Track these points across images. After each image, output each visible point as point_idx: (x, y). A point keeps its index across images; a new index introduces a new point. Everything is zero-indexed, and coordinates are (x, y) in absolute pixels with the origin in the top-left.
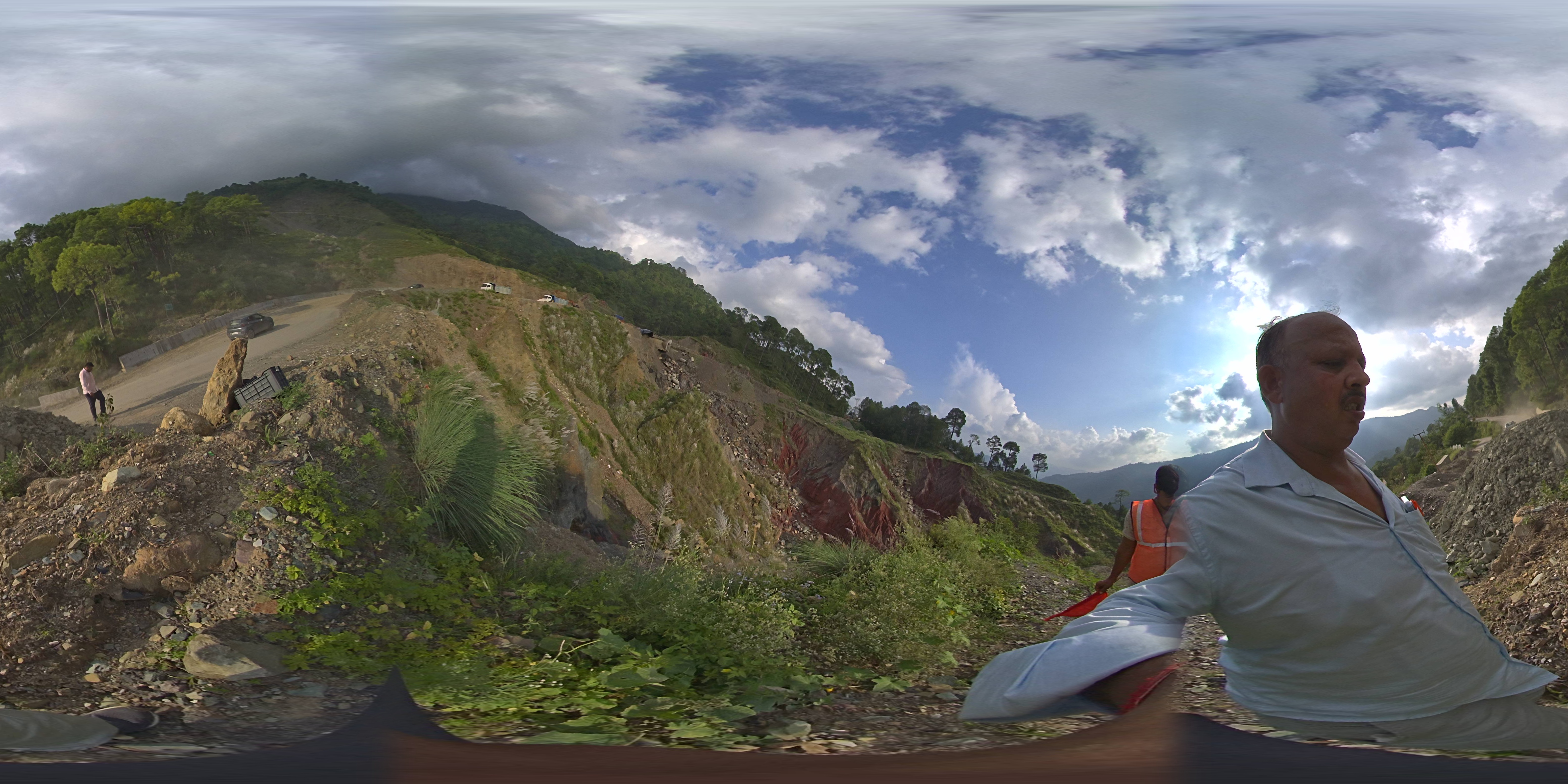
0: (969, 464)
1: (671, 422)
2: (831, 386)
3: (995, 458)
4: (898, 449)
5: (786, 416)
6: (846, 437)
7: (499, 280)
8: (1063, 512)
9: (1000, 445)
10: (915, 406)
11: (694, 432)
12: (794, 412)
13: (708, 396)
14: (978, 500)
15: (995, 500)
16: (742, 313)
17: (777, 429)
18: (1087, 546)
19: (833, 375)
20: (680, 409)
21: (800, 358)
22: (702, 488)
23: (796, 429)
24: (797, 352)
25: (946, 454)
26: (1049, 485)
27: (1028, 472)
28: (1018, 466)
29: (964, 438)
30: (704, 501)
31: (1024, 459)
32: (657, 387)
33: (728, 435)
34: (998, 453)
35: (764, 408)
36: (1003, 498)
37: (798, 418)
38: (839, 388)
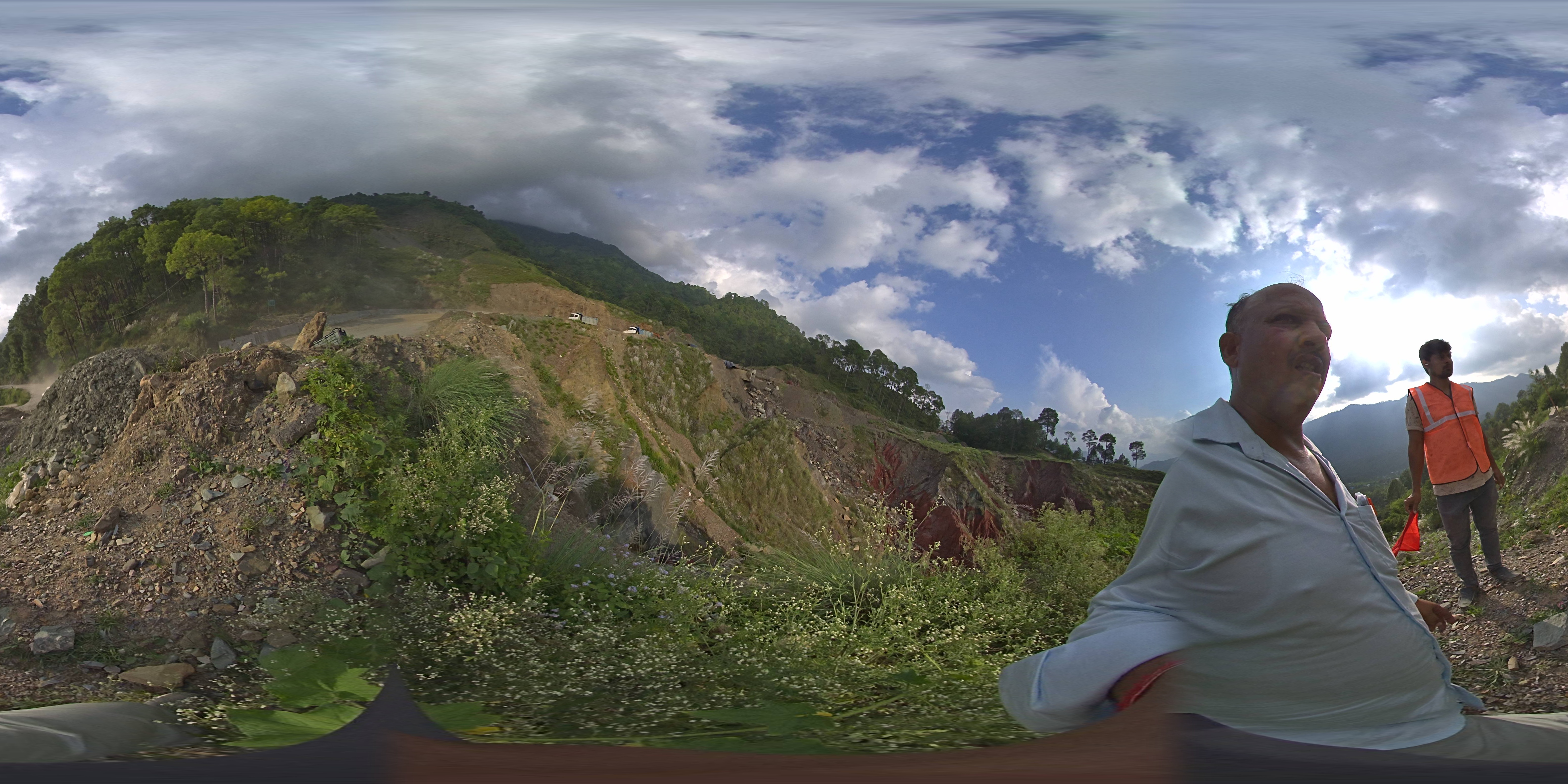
0: (1068, 462)
1: (755, 449)
2: (920, 403)
3: (1093, 452)
4: (995, 456)
5: (877, 437)
6: (940, 450)
7: (588, 311)
9: (1096, 439)
10: (1006, 412)
11: (780, 458)
12: (885, 431)
13: (795, 423)
14: (1082, 496)
16: (824, 339)
17: (869, 450)
19: (921, 391)
20: (765, 436)
21: (886, 378)
22: (792, 514)
23: (887, 448)
24: (882, 372)
25: (1043, 455)
26: (1148, 470)
27: (1127, 462)
28: (1117, 457)
29: (1059, 436)
30: (794, 526)
32: (742, 417)
33: (818, 460)
34: (1095, 447)
35: (854, 431)
36: (1107, 490)
37: (889, 437)
38: (928, 404)
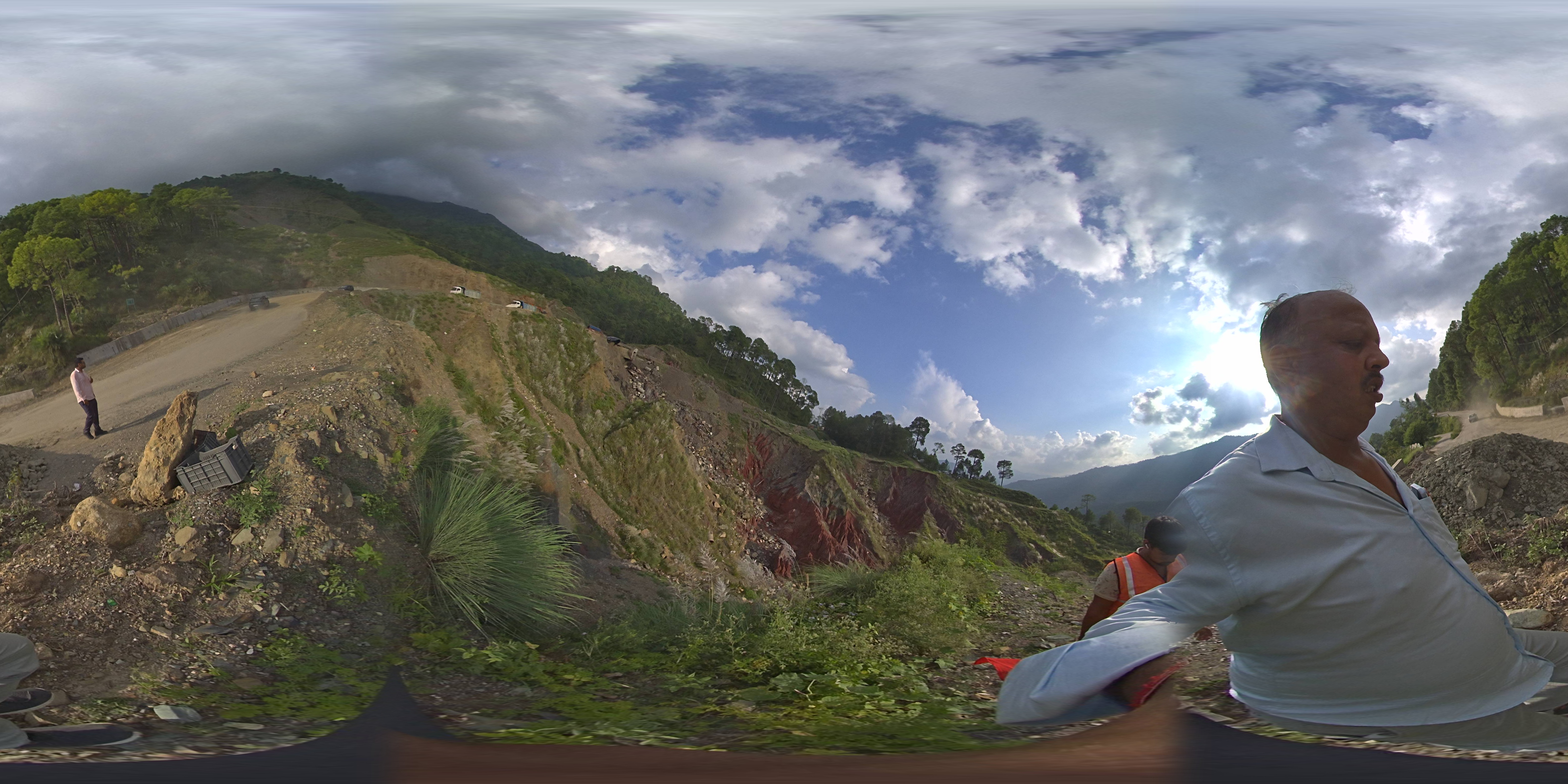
0: (934, 473)
1: (637, 432)
2: (795, 396)
3: (960, 466)
4: (863, 458)
5: (751, 426)
6: (810, 447)
7: (469, 284)
8: (1029, 518)
9: (965, 453)
10: (878, 416)
11: (660, 442)
12: (759, 422)
13: (673, 406)
14: (943, 508)
15: (961, 508)
16: (706, 322)
17: (742, 439)
18: (1055, 551)
19: (797, 384)
20: (647, 420)
21: (764, 368)
22: (668, 498)
23: (760, 439)
24: (762, 362)
25: (911, 463)
26: (1014, 492)
27: (993, 479)
28: (983, 473)
29: (928, 446)
30: (669, 510)
31: (989, 466)
32: (622, 396)
33: (693, 445)
34: (962, 461)
35: (729, 418)
36: (969, 505)
37: (762, 428)
38: (803, 398)
